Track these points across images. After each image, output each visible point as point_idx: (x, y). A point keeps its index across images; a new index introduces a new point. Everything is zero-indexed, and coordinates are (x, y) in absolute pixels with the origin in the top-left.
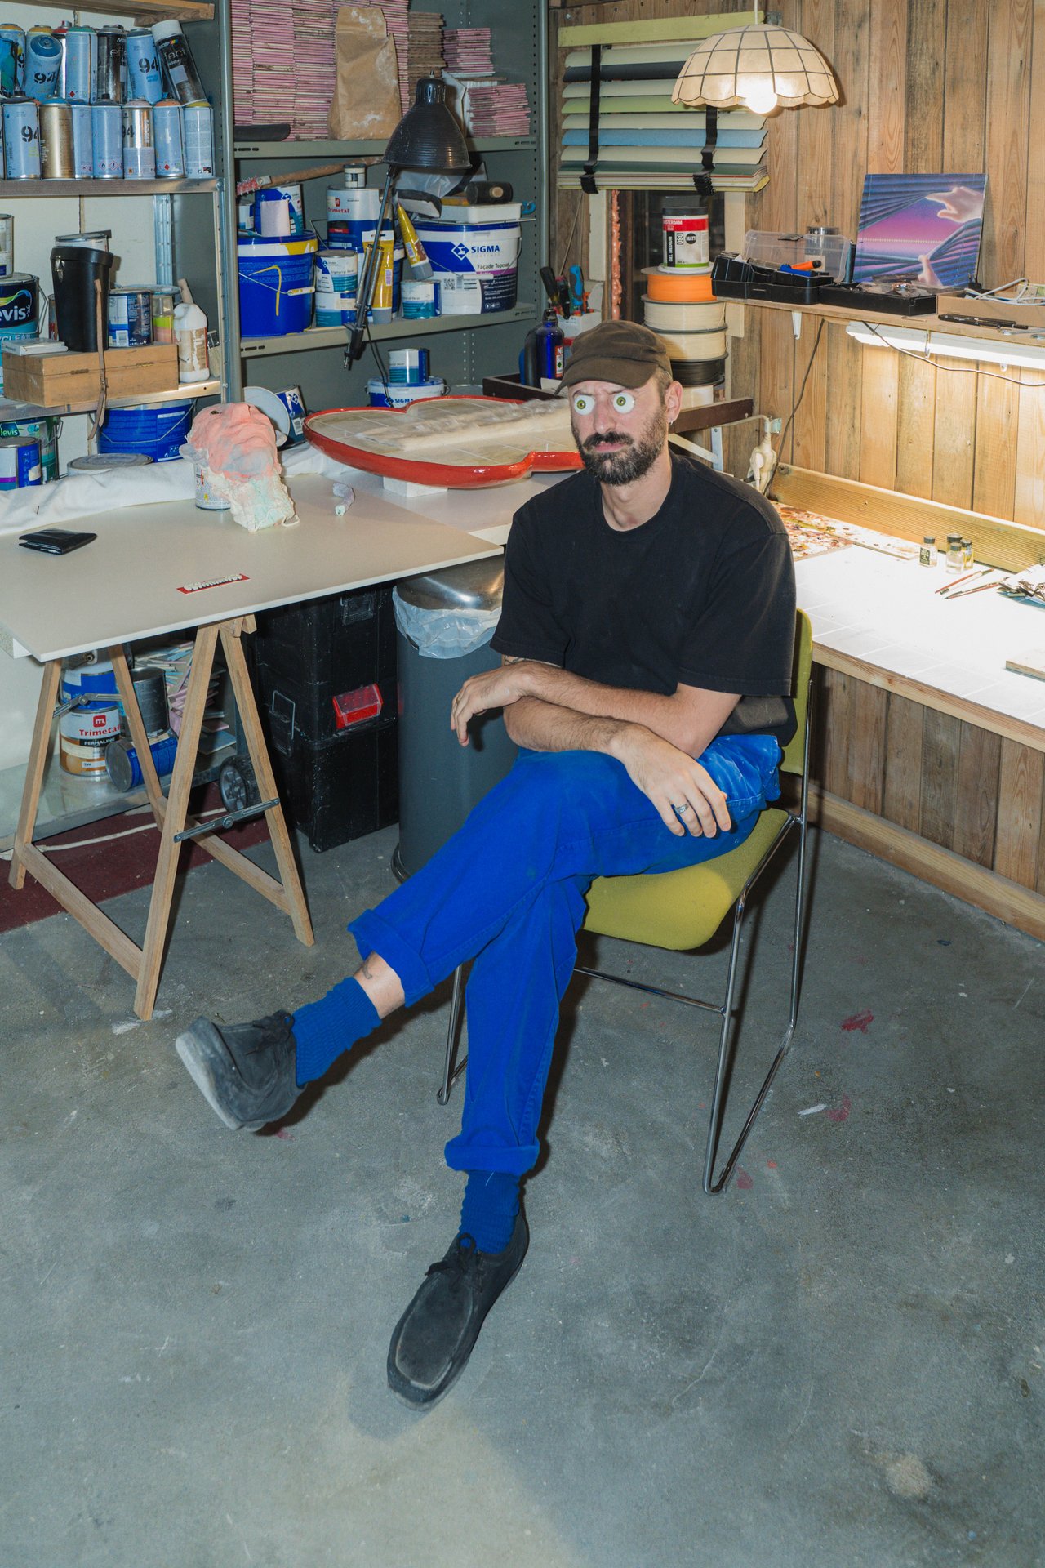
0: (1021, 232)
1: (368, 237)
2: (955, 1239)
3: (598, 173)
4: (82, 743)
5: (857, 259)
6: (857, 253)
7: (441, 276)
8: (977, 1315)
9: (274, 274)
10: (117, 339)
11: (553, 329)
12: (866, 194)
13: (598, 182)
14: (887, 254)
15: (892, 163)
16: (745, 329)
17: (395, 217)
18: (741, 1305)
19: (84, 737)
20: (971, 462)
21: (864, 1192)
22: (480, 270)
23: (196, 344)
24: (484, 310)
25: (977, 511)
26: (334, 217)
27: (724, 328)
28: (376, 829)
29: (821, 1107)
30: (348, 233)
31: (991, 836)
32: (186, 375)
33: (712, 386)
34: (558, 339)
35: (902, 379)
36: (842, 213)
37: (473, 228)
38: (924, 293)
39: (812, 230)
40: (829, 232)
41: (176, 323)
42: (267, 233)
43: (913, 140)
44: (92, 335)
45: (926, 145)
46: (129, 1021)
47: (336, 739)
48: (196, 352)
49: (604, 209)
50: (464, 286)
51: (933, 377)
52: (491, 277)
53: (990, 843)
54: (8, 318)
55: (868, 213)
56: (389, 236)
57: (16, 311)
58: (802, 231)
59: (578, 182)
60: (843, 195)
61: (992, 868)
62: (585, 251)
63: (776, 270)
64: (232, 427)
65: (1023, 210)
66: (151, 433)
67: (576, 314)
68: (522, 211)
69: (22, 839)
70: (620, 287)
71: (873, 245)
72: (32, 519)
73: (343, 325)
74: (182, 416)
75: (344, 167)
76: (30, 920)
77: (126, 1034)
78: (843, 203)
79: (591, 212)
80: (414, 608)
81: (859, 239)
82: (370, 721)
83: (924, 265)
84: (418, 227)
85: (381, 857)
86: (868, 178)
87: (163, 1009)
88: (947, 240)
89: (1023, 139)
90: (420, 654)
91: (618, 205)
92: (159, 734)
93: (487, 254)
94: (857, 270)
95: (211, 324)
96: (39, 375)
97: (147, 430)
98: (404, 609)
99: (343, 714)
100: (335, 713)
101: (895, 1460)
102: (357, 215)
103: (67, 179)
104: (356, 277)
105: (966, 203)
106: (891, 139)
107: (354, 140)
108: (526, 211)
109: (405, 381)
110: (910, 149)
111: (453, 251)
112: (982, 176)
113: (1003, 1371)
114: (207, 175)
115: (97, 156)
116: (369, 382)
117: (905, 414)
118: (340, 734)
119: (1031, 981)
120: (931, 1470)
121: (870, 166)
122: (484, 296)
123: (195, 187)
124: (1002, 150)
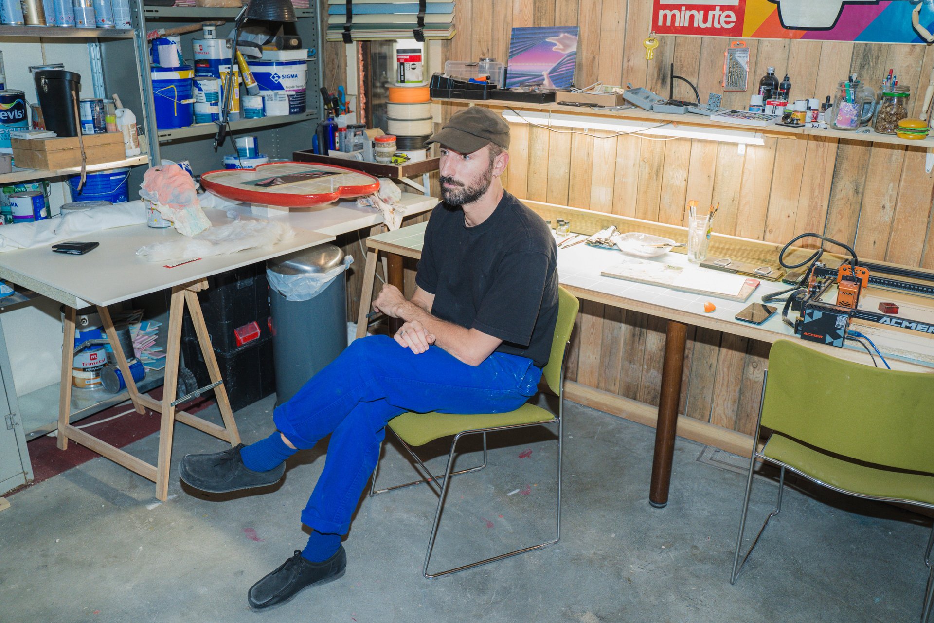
0: (597, 59)
1: (223, 69)
2: (589, 532)
3: (353, 31)
4: (84, 370)
5: (508, 75)
6: (508, 72)
7: (264, 93)
8: (604, 558)
9: (172, 91)
10: (87, 129)
11: (333, 122)
12: (512, 39)
13: (353, 36)
14: (526, 72)
15: (526, 21)
16: (442, 118)
17: (236, 57)
18: (502, 571)
19: (85, 367)
20: (568, 181)
21: (545, 521)
22: (287, 89)
23: (131, 133)
24: (291, 113)
25: (571, 206)
26: (199, 57)
27: (431, 118)
28: (260, 399)
29: (517, 490)
30: (211, 67)
31: (576, 366)
32: (129, 152)
33: (425, 150)
34: (336, 128)
35: (531, 141)
36: (498, 51)
37: (280, 64)
38: (548, 91)
39: (482, 60)
40: (492, 60)
41: (118, 120)
42: (164, 64)
43: (538, 8)
44: (72, 126)
45: (545, 11)
46: (155, 503)
47: (238, 352)
48: (132, 138)
49: (356, 52)
50: (278, 99)
51: (548, 138)
52: (294, 93)
53: (576, 369)
54: (11, 117)
55: (514, 49)
56: (236, 68)
57: (16, 112)
58: (477, 61)
59: (341, 36)
60: (498, 40)
61: (576, 381)
62: (344, 78)
63: (467, 82)
64: (170, 178)
65: (598, 46)
66: (107, 188)
67: (343, 114)
68: (308, 54)
69: (63, 423)
70: (365, 98)
71: (517, 67)
72: (52, 238)
73: (213, 121)
74: (124, 178)
75: (203, 26)
76: (78, 464)
77: (155, 509)
78: (498, 44)
79: (347, 54)
80: (282, 276)
81: (509, 64)
82: (254, 341)
83: (545, 77)
84: (249, 64)
85: (267, 412)
86: (513, 29)
87: (172, 495)
88: (558, 63)
89: (599, 6)
90: (287, 300)
91: (362, 50)
92: (131, 360)
93: (291, 79)
94: (508, 81)
95: (139, 121)
96: (43, 151)
97: (106, 186)
98: (276, 277)
99: (241, 338)
100: (236, 338)
101: (582, 615)
102: (213, 56)
103: (43, 26)
104: (217, 93)
105: (567, 42)
106: (526, 7)
107: (213, 8)
108: (310, 54)
109: (246, 156)
110: (537, 13)
111: (271, 77)
112: (577, 27)
113: (619, 577)
114: (128, 27)
115: (58, 13)
116: (225, 157)
117: (532, 159)
118: (240, 349)
119: (600, 427)
120: (598, 616)
121: (514, 23)
122: (290, 105)
123: (123, 34)
124: (588, 12)
